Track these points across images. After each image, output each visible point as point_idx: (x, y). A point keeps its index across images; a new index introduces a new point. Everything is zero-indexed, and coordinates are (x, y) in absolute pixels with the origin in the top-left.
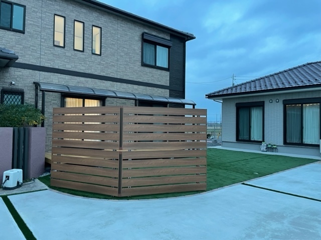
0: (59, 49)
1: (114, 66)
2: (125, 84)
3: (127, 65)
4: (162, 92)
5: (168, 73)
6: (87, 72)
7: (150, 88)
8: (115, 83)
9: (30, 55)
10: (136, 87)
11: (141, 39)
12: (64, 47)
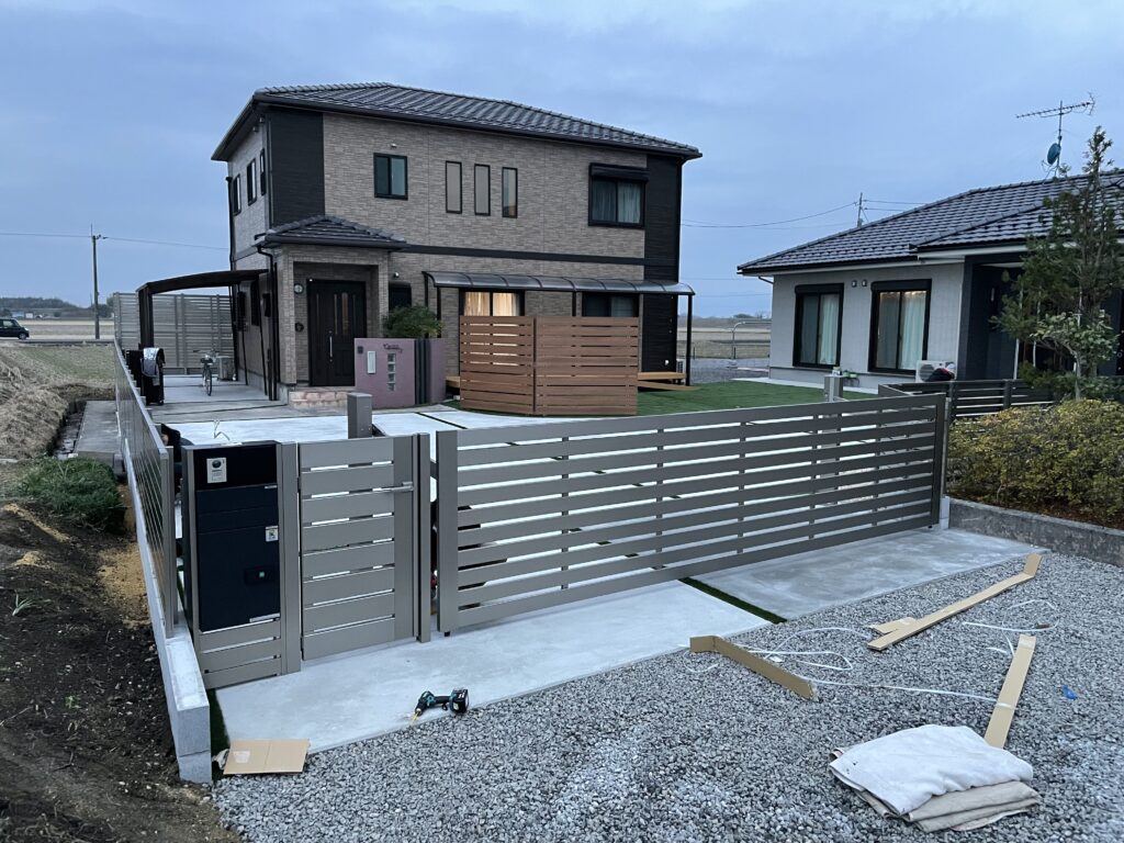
0: (454, 216)
1: (538, 232)
2: (558, 263)
3: (561, 227)
4: (628, 271)
5: (641, 234)
6: (496, 248)
7: (605, 265)
8: (541, 262)
9: (416, 231)
10: (577, 265)
11: (587, 177)
12: (460, 212)
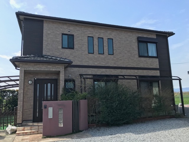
0: (91, 55)
1: (121, 60)
3: (129, 58)
4: (154, 72)
7: (146, 71)
9: (77, 60)
10: (136, 71)
11: (137, 41)
12: (93, 53)
